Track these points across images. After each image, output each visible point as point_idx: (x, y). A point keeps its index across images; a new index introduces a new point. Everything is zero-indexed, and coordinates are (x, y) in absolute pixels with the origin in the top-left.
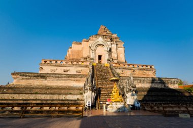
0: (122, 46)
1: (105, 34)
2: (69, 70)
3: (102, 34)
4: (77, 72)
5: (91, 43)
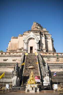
0: (50, 38)
1: (36, 29)
2: (8, 59)
3: (33, 30)
4: (13, 61)
5: (25, 38)
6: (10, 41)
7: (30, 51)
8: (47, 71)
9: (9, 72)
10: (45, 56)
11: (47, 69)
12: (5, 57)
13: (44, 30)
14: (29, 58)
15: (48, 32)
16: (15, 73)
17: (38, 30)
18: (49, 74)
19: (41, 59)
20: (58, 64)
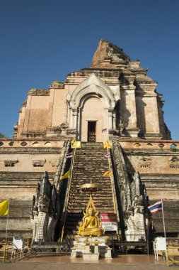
0: (152, 93)
1: (106, 64)
2: (18, 162)
3: (97, 67)
4: (35, 166)
5: (71, 92)
6: (25, 104)
7: (89, 136)
8: (136, 198)
9: (23, 201)
10: (133, 149)
11: (138, 193)
12: (10, 153)
13: (135, 66)
14: (83, 156)
15: (145, 72)
16: (39, 204)
17: (115, 67)
18: (142, 208)
19: (120, 159)
20: (174, 175)
